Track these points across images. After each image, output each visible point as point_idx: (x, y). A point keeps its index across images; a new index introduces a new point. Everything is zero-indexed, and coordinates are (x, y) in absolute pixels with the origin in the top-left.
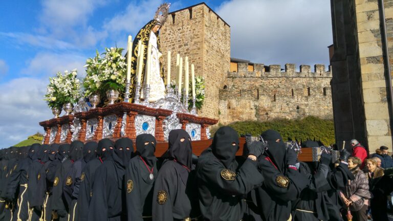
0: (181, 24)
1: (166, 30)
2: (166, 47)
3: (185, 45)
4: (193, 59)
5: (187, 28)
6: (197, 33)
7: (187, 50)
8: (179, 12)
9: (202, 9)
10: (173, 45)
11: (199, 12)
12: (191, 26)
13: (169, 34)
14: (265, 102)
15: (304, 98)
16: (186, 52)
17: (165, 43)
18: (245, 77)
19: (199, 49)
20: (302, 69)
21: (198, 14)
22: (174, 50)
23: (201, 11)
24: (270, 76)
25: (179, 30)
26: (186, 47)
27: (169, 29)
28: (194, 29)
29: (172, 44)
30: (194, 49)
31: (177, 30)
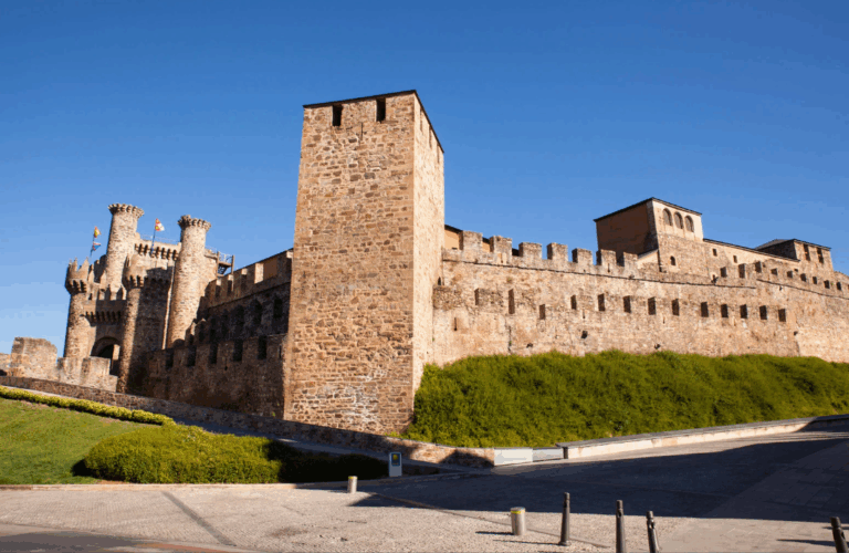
0: (357, 129)
1: (317, 138)
2: (318, 175)
3: (367, 177)
4: (387, 210)
5: (374, 140)
6: (397, 154)
7: (374, 187)
8: (352, 105)
9: (412, 104)
10: (337, 174)
11: (404, 109)
12: (384, 137)
13: (327, 149)
14: (526, 319)
15: (594, 315)
16: (369, 191)
17: (315, 168)
18: (476, 263)
19: (403, 188)
20: (579, 257)
21: (401, 113)
22: (337, 186)
23: (409, 107)
24: (523, 265)
25: (351, 141)
26: (371, 180)
27: (327, 138)
28: (392, 145)
29: (334, 170)
30: (392, 188)
31: (347, 142)
